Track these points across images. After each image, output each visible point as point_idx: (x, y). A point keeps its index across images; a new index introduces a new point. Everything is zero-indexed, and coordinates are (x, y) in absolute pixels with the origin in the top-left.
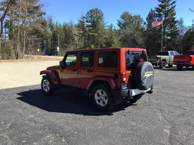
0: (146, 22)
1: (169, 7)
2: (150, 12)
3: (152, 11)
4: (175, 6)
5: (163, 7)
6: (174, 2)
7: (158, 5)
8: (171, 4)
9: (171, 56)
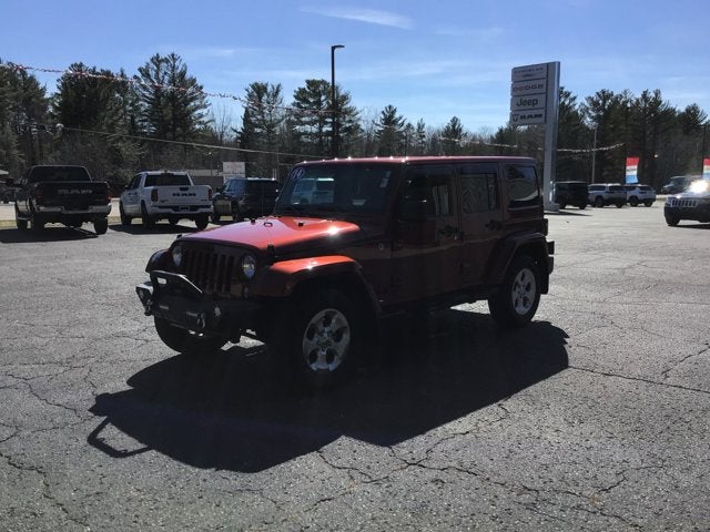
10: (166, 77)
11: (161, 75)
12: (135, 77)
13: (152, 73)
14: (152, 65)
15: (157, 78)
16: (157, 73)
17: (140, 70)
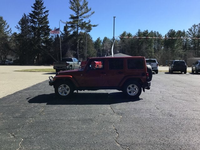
0: (20, 27)
1: (42, 15)
2: (23, 17)
3: (25, 15)
4: (48, 15)
5: (37, 14)
6: (47, 11)
7: (32, 11)
8: (44, 13)
9: (74, 62)
10: (197, 31)
11: (195, 30)
12: (187, 31)
13: (193, 30)
14: (193, 27)
15: (194, 31)
16: (194, 29)
17: (189, 29)
